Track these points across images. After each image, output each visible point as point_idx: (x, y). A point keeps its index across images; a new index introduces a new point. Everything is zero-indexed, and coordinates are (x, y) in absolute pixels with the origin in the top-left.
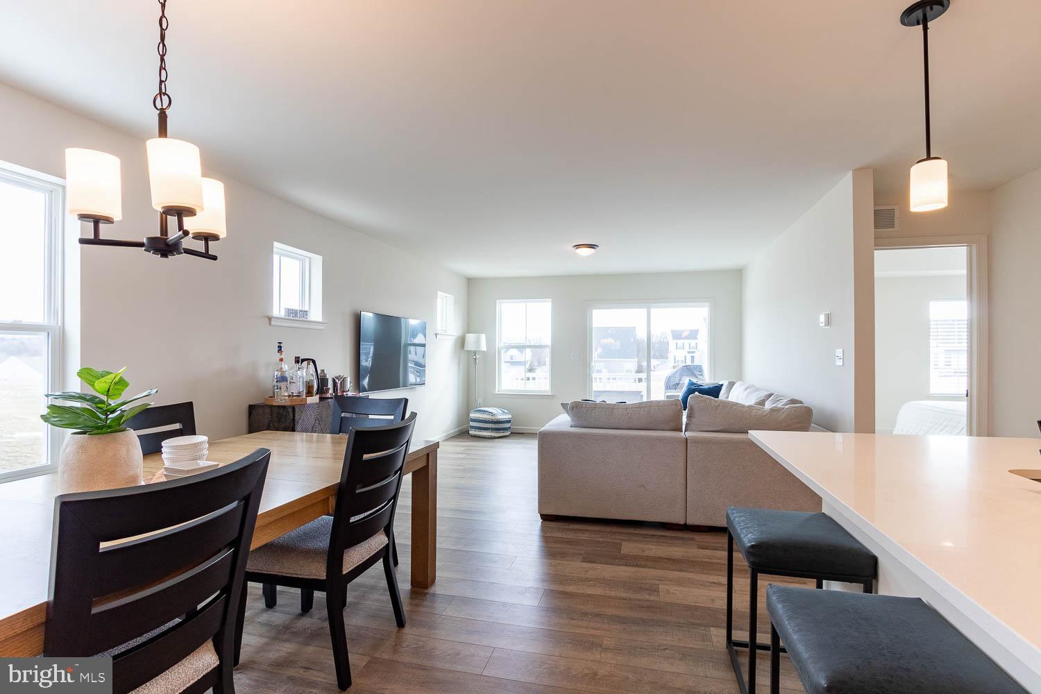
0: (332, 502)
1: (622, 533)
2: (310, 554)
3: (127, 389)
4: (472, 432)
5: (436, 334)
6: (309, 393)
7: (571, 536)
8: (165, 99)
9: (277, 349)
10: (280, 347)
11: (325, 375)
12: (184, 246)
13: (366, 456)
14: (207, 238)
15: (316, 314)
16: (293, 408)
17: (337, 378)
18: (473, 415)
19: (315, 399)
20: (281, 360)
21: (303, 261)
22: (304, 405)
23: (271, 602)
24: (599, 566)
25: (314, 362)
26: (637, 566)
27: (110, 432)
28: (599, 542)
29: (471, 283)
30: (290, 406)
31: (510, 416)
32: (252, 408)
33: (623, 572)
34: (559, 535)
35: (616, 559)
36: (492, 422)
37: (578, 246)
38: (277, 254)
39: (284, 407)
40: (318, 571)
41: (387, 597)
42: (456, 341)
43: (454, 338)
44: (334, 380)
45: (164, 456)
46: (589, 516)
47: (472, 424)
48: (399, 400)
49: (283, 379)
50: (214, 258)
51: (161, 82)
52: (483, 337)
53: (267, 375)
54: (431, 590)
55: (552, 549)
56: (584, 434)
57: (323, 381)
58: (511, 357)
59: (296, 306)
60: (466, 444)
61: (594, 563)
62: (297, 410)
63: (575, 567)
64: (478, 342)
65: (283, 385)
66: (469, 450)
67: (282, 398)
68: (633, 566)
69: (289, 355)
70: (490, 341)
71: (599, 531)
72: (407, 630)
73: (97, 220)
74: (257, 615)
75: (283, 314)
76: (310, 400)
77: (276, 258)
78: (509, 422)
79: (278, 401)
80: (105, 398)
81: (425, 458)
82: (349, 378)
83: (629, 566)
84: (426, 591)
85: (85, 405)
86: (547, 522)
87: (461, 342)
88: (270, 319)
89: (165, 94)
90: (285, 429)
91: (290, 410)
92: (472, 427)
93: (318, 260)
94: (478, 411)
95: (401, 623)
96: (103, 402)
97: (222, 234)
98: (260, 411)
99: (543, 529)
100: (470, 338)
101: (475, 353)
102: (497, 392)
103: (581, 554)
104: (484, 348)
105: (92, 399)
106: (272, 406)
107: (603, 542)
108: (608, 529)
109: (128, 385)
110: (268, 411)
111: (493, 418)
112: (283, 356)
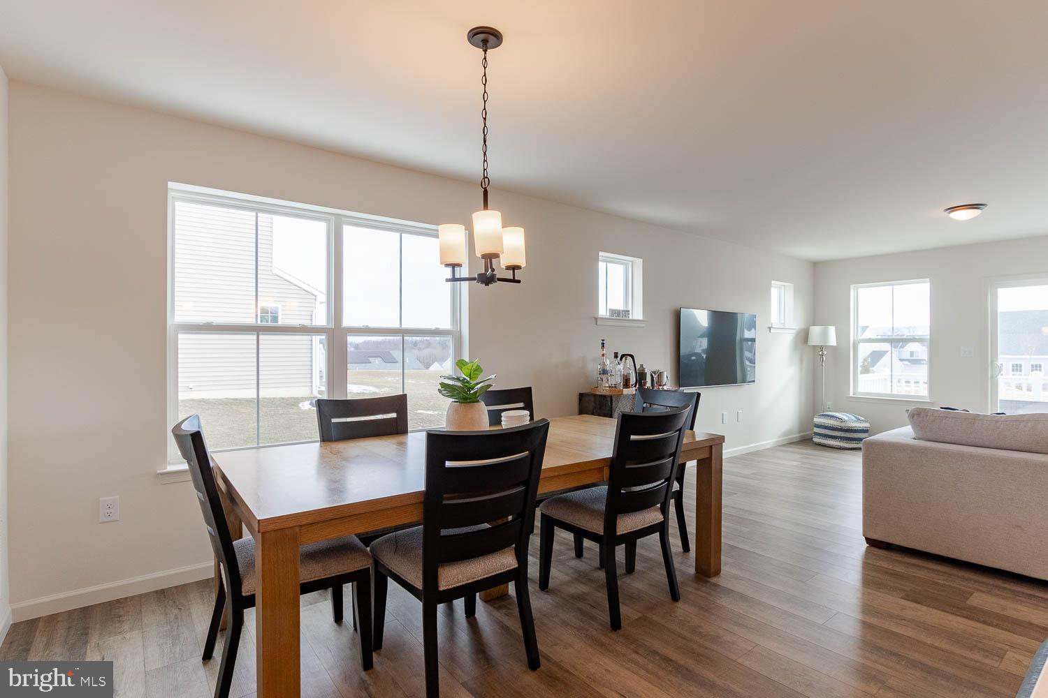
0: (606, 472)
1: (983, 583)
2: (593, 512)
3: (482, 374)
4: (816, 440)
5: (770, 328)
6: (626, 385)
7: (900, 569)
8: (486, 180)
9: (601, 345)
10: (603, 344)
11: (644, 369)
12: (497, 277)
13: (633, 437)
14: (514, 268)
15: (637, 314)
16: (611, 397)
17: (654, 372)
18: (817, 420)
19: (632, 390)
20: (603, 355)
21: (626, 265)
22: (620, 395)
23: (579, 552)
24: (924, 608)
25: (632, 356)
26: (984, 622)
27: (470, 402)
28: (937, 584)
29: (817, 268)
30: (608, 396)
31: (867, 425)
32: (581, 396)
33: (958, 623)
34: (884, 564)
35: (954, 607)
36: (841, 430)
37: (953, 209)
38: (604, 261)
39: (604, 396)
40: (598, 527)
41: (664, 571)
42: (797, 336)
43: (794, 331)
44: (652, 375)
45: (502, 423)
46: (932, 552)
47: (816, 430)
48: (692, 394)
49: (604, 372)
50: (519, 282)
51: (484, 170)
52: (832, 330)
53: (593, 368)
54: (714, 580)
55: (872, 579)
56: (926, 449)
57: (641, 376)
58: (912, 354)
59: (620, 306)
60: (805, 451)
61: (919, 603)
62: (614, 399)
63: (893, 602)
64: (825, 335)
65: (604, 377)
66: (808, 458)
67: (604, 389)
68: (978, 621)
69: (609, 351)
70: (842, 334)
71: (945, 573)
72: (680, 604)
73: (454, 266)
74: (569, 559)
75: (608, 315)
76: (626, 391)
77: (602, 265)
78: (866, 431)
79: (601, 392)
80: (468, 379)
81: (708, 449)
82: (665, 373)
83: (972, 619)
84: (709, 580)
85: (459, 384)
86: (873, 549)
87: (804, 336)
88: (596, 319)
89: (487, 177)
90: (605, 416)
91: (609, 399)
92: (816, 434)
93: (639, 262)
94: (823, 415)
95: (675, 596)
96: (468, 382)
97: (523, 264)
98: (587, 399)
99: (868, 554)
100: (815, 331)
101: (822, 348)
102: (851, 395)
103: (905, 591)
104: (833, 341)
105: (463, 381)
106: (595, 395)
107: (943, 585)
108: (961, 573)
109: (482, 371)
110: (592, 399)
111: (843, 425)
112: (604, 352)
